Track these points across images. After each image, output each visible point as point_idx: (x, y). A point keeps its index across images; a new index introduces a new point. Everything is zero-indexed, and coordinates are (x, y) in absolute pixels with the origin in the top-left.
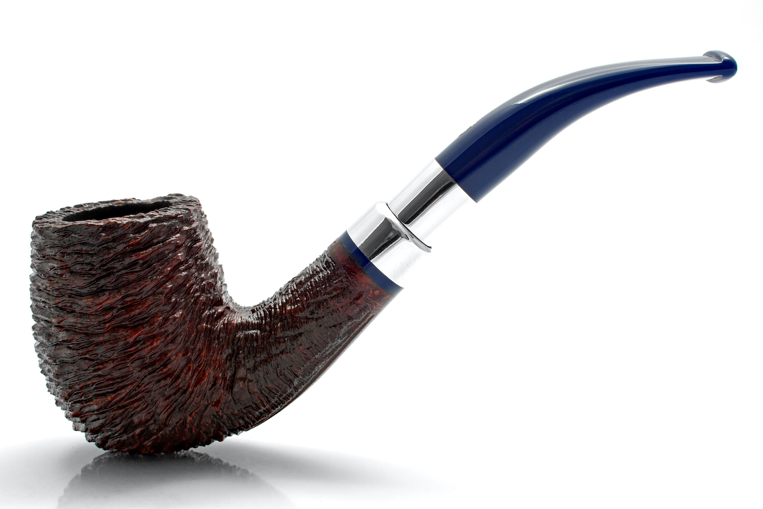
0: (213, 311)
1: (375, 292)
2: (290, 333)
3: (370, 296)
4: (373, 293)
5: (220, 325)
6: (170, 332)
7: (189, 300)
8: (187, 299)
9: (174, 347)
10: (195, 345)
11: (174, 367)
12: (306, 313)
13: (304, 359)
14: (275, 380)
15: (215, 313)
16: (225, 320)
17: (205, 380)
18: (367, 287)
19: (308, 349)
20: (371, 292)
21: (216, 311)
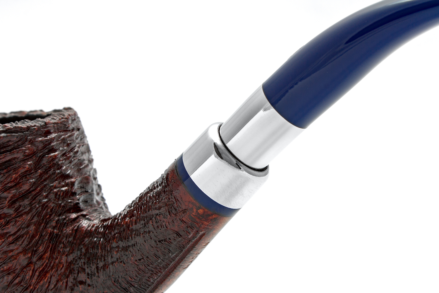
0: (64, 217)
1: (198, 211)
2: (121, 244)
3: (194, 214)
4: (197, 211)
5: (68, 230)
6: (12, 233)
7: (34, 205)
8: (33, 204)
9: (15, 247)
10: (37, 247)
11: (14, 266)
12: (139, 226)
13: (137, 270)
14: (111, 287)
15: (65, 219)
16: (76, 226)
17: (46, 280)
18: (191, 206)
19: (140, 260)
20: (195, 210)
21: (66, 217)
